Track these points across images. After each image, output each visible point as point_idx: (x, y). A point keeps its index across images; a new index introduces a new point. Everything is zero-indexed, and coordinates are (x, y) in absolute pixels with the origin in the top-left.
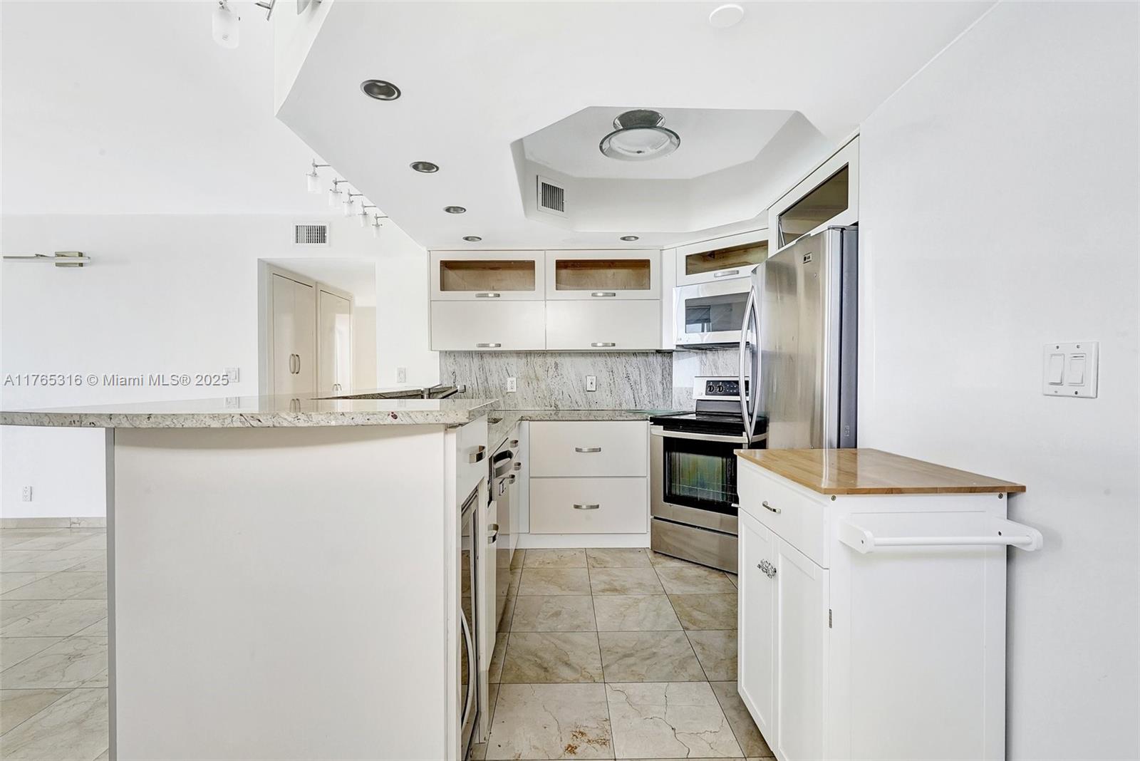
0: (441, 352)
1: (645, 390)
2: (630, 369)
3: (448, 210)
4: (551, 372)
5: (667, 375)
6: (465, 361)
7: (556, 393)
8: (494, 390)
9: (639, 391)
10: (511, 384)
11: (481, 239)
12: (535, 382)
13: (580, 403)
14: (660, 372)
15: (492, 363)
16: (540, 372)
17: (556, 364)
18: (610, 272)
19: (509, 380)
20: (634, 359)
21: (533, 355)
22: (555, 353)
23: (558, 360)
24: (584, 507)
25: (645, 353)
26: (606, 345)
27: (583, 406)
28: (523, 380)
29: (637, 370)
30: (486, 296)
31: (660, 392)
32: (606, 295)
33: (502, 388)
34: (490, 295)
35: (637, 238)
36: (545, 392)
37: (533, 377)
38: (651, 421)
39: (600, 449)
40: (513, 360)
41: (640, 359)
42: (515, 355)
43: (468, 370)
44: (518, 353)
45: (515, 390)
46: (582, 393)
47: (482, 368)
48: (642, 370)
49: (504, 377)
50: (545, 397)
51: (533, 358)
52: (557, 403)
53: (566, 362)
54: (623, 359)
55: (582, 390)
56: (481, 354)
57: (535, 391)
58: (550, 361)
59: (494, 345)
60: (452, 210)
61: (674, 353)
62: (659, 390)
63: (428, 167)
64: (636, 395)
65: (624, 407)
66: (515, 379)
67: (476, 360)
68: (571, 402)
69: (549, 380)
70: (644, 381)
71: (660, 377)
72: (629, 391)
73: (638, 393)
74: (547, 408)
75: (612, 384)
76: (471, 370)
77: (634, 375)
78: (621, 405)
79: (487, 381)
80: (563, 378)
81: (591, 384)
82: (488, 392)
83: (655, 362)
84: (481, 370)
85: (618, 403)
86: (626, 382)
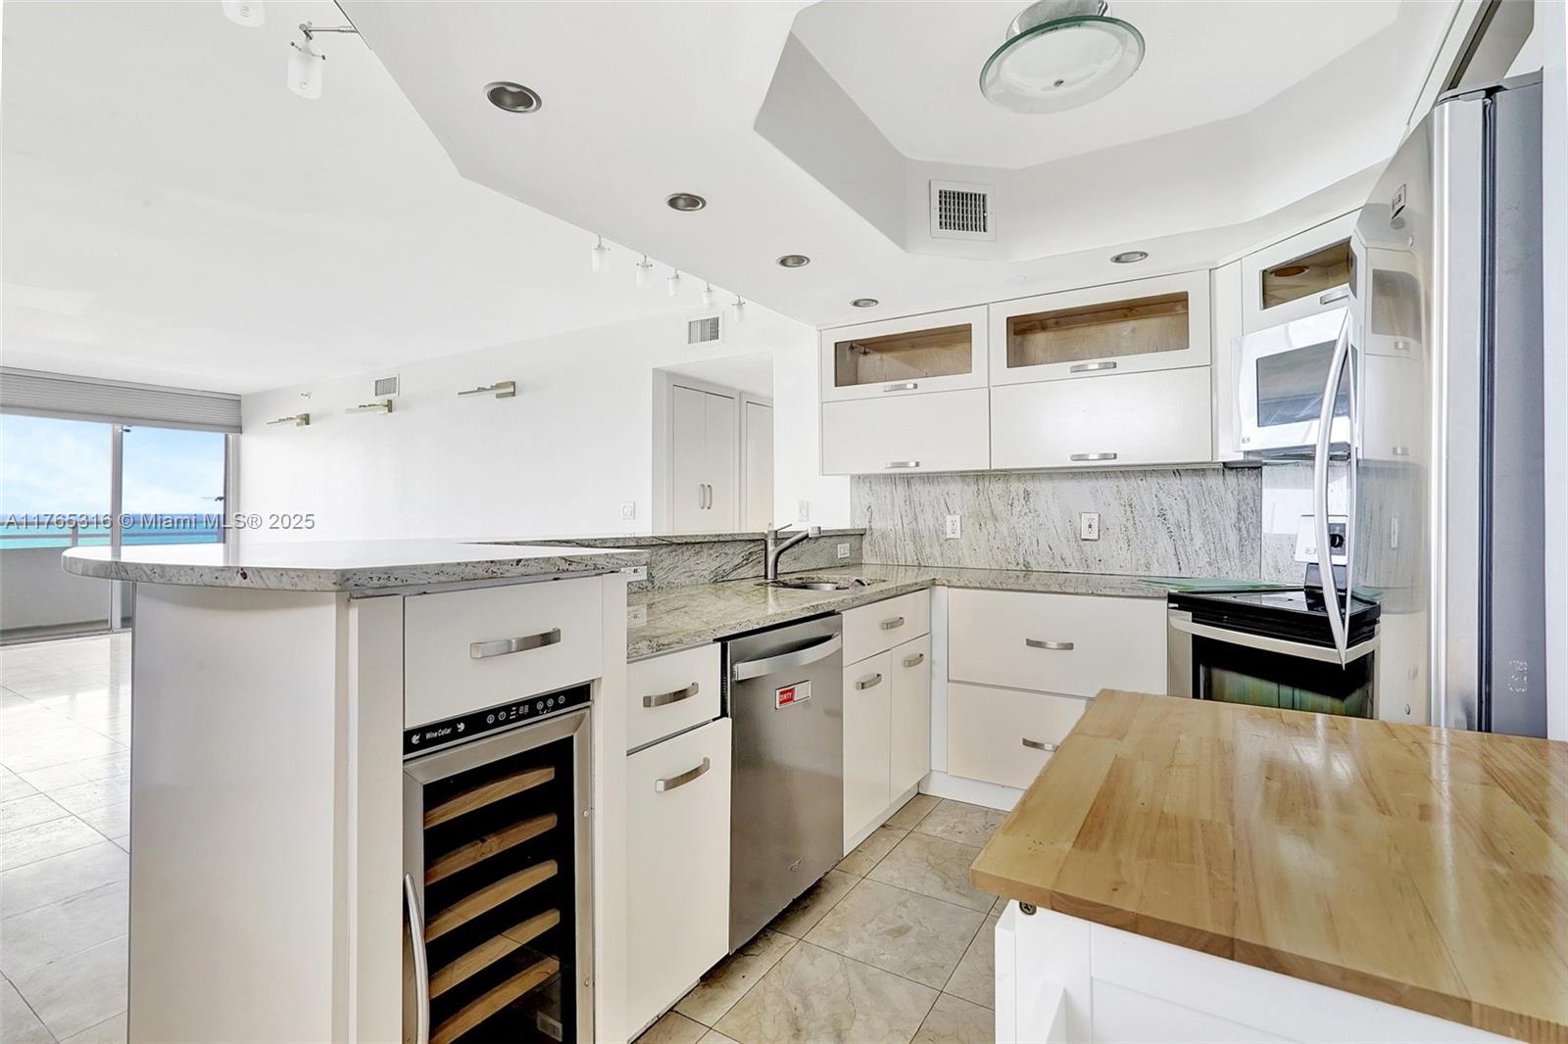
0: (852, 477)
1: (1199, 541)
2: (1166, 501)
3: (783, 261)
4: (1017, 509)
5: (1250, 514)
6: (884, 490)
7: (1027, 541)
8: (926, 533)
9: (1187, 542)
10: (952, 525)
11: (877, 302)
12: (990, 525)
13: (1069, 560)
14: (1234, 506)
15: (923, 492)
16: (1000, 507)
17: (1027, 494)
18: (1126, 328)
19: (949, 518)
20: (1175, 483)
21: (987, 479)
22: (1024, 475)
23: (1031, 486)
24: (1049, 747)
25: (1198, 470)
26: (1105, 457)
27: (1073, 564)
28: (971, 520)
29: (1181, 500)
30: (902, 388)
31: (1233, 545)
32: (1105, 366)
33: (939, 532)
34: (909, 386)
35: (1143, 254)
36: (1008, 539)
37: (989, 515)
38: (1169, 602)
39: (1072, 644)
40: (955, 487)
41: (1188, 482)
42: (958, 479)
43: (888, 502)
44: (964, 476)
45: (958, 535)
46: (1073, 543)
47: (909, 500)
48: (1193, 501)
49: (942, 514)
50: (1007, 550)
51: (987, 484)
52: (1030, 559)
53: (1043, 489)
54: (1153, 482)
55: (1072, 539)
56: (908, 479)
57: (991, 538)
58: (1017, 487)
59: (914, 464)
60: (790, 262)
61: (1264, 468)
62: (1232, 539)
63: (693, 202)
64: (1181, 550)
66: (958, 518)
67: (901, 490)
68: (1053, 559)
69: (1014, 520)
70: (1196, 523)
71: (1234, 515)
72: (1164, 543)
73: (1184, 545)
74: (1011, 567)
75: (1131, 528)
76: (893, 505)
77: (1177, 512)
78: (1148, 566)
79: (916, 519)
80: (1039, 515)
81: (1090, 526)
82: (917, 538)
83: (1221, 482)
84: (908, 503)
85: (1142, 562)
86: (1159, 524)
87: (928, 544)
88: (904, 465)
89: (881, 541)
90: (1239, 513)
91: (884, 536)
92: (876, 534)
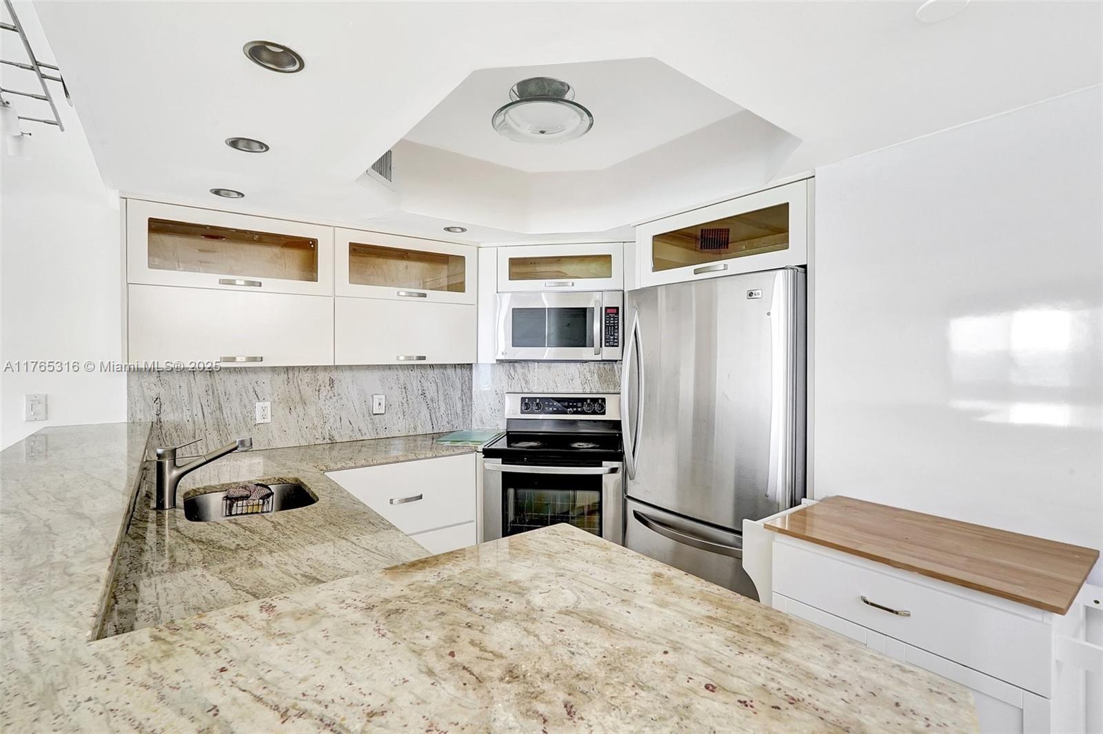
1: (443, 409)
2: (426, 384)
3: (234, 143)
4: (323, 393)
5: (467, 391)
6: (181, 383)
7: (332, 420)
8: (232, 421)
9: (437, 410)
10: (262, 411)
12: (300, 409)
13: (364, 430)
14: (460, 387)
15: (230, 384)
16: (308, 392)
17: (332, 381)
19: (259, 405)
20: (431, 375)
21: (297, 371)
23: (335, 375)
25: (444, 367)
27: (368, 433)
28: (282, 405)
29: (434, 385)
30: (231, 283)
31: (459, 411)
32: (414, 295)
33: (247, 417)
34: (237, 282)
35: (463, 230)
36: (316, 419)
37: (298, 399)
39: (421, 495)
41: (439, 373)
42: (268, 369)
43: (185, 392)
45: (268, 420)
46: (367, 417)
47: (211, 390)
48: (440, 385)
49: (250, 401)
50: (315, 428)
51: (296, 375)
52: (334, 433)
53: (346, 377)
54: (417, 372)
55: (367, 415)
57: (300, 420)
58: (323, 377)
59: (244, 359)
60: (241, 144)
61: (475, 365)
62: (459, 407)
64: (433, 416)
65: (420, 431)
66: (268, 404)
68: (353, 431)
69: (321, 403)
70: (441, 398)
71: (459, 392)
72: (425, 411)
73: (435, 413)
74: (318, 442)
75: (405, 405)
76: (190, 394)
77: (431, 391)
78: (415, 428)
79: (220, 408)
80: (341, 398)
81: (380, 404)
82: (222, 427)
83: (454, 375)
84: (210, 392)
85: (412, 426)
86: (422, 400)
87: (234, 431)
88: (233, 359)
89: (175, 434)
90: (462, 391)
91: (177, 428)
92: (166, 426)
